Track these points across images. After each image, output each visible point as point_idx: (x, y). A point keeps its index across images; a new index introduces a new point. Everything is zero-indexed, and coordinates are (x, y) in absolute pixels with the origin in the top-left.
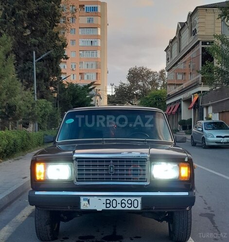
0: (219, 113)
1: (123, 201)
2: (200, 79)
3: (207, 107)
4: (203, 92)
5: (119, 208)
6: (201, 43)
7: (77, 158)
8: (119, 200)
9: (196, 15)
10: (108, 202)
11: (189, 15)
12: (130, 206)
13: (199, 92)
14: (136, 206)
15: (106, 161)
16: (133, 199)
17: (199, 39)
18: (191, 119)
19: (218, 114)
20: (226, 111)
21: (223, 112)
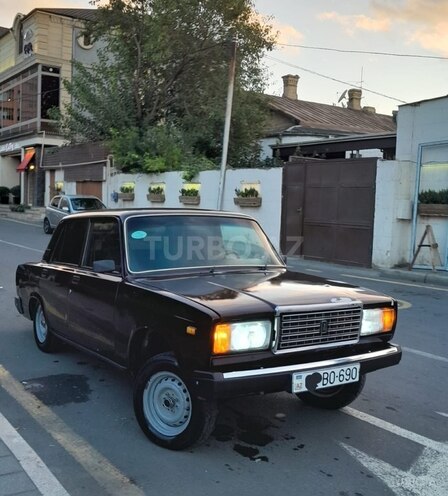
0: (77, 182)
1: (342, 373)
2: (39, 125)
3: (53, 171)
4: (46, 146)
5: (337, 382)
6: (40, 67)
8: (337, 371)
9: (32, 20)
10: (326, 376)
11: (17, 19)
12: (348, 377)
13: (37, 146)
14: (354, 376)
16: (352, 367)
17: (37, 61)
18: (19, 187)
19: (74, 184)
20: (91, 181)
21: (85, 182)
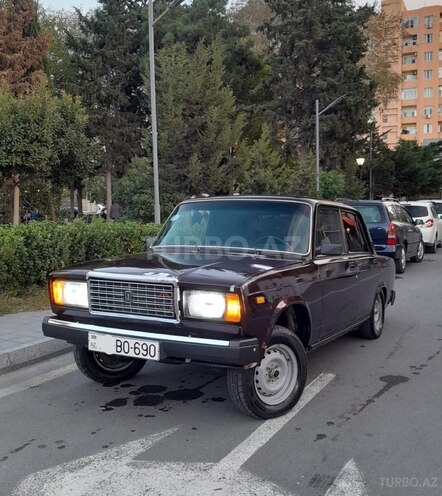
1: (137, 346)
5: (132, 354)
7: (90, 278)
8: (132, 342)
10: (119, 344)
12: (145, 353)
14: (152, 354)
15: (123, 285)
16: (149, 343)
